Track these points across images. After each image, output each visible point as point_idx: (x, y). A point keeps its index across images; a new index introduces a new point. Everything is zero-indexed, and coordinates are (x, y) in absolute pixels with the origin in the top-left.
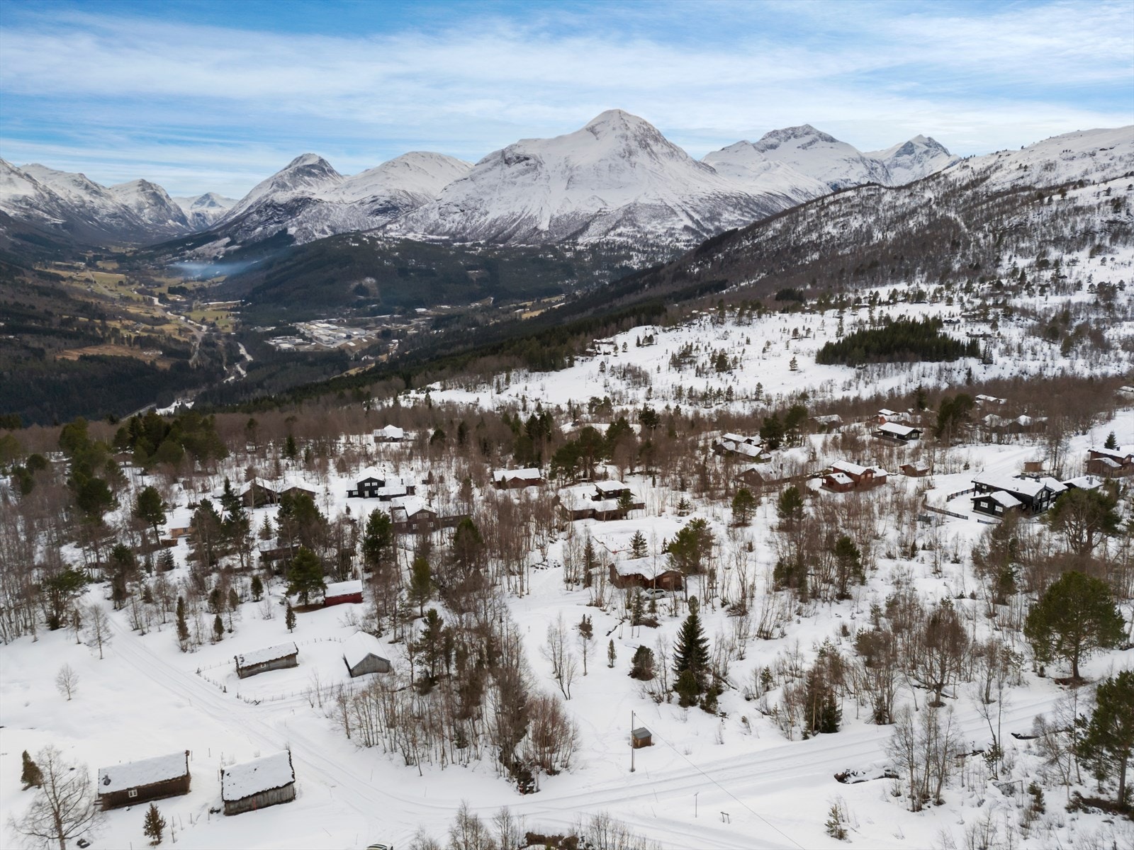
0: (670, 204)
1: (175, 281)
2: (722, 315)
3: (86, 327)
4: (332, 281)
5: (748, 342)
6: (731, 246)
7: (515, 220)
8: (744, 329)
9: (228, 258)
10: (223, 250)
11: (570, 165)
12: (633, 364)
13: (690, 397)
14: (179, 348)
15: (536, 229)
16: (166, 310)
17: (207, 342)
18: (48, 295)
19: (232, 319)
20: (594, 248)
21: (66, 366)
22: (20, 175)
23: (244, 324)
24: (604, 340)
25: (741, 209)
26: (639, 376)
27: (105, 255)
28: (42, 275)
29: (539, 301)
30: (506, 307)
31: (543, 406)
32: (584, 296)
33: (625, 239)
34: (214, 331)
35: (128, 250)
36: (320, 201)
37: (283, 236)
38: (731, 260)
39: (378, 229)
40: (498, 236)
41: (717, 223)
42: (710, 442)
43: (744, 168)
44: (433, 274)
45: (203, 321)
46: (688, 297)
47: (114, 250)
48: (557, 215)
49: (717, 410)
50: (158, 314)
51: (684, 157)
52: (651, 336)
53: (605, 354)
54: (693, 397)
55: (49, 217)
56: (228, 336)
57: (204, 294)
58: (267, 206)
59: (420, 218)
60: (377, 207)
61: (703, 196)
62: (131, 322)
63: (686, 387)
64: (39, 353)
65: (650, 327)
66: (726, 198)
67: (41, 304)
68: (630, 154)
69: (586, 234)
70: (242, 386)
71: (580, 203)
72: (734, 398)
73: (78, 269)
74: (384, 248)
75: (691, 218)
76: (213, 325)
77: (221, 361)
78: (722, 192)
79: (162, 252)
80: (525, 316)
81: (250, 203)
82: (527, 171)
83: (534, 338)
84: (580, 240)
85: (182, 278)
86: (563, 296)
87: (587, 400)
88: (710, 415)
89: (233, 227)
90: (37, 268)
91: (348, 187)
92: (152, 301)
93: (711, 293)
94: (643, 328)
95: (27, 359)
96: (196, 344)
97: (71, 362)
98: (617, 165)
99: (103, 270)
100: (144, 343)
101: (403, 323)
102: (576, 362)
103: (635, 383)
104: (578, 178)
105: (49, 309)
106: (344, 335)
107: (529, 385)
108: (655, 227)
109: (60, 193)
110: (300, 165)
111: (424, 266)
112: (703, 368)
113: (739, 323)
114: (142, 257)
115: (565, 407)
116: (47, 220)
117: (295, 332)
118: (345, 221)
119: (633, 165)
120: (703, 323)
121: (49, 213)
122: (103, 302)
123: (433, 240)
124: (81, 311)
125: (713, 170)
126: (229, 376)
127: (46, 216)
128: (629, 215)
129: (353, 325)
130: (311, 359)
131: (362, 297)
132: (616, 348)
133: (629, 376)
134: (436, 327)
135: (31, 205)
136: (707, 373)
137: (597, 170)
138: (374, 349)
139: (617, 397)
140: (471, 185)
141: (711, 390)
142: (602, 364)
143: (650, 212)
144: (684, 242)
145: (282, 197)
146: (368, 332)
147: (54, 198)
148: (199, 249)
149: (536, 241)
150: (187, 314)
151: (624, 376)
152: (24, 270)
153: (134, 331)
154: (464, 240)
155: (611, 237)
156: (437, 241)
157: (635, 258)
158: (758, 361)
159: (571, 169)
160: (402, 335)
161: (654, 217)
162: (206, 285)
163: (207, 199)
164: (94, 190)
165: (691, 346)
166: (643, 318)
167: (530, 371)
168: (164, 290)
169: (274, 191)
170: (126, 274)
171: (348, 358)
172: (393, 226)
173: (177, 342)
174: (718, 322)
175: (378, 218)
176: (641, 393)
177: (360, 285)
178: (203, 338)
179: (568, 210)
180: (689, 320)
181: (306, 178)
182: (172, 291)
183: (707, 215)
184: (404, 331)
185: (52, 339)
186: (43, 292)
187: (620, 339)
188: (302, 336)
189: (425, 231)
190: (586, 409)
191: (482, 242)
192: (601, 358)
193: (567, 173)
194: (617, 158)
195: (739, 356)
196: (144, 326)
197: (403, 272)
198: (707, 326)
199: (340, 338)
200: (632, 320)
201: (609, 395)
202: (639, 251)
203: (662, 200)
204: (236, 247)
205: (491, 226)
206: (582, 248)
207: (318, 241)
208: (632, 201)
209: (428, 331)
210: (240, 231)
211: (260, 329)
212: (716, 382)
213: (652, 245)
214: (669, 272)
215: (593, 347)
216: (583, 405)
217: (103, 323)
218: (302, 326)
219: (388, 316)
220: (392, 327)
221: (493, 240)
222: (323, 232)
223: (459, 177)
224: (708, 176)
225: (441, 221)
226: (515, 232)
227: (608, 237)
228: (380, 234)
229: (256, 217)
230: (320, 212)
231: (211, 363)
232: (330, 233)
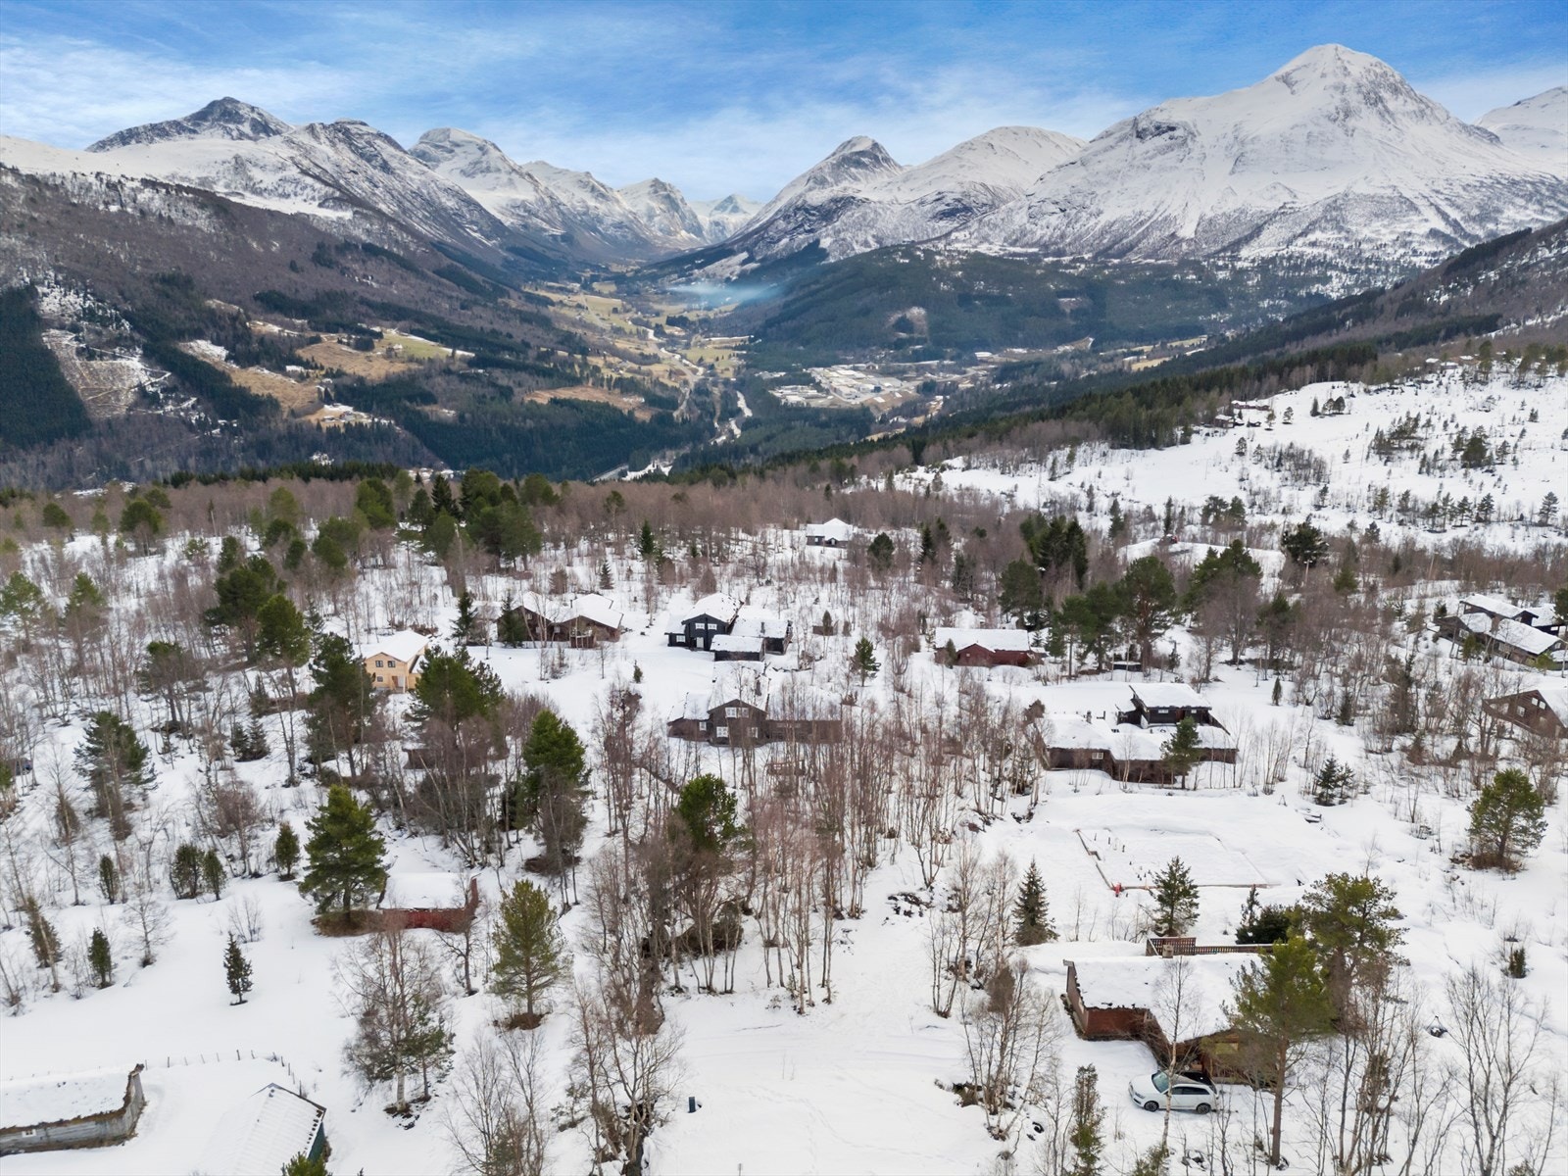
0: (1408, 194)
1: (675, 310)
2: (1486, 368)
3: (564, 363)
4: (866, 312)
5: (1533, 417)
6: (1515, 259)
7: (1142, 223)
8: (1529, 396)
9: (744, 279)
10: (738, 269)
11: (1241, 136)
12: (1299, 445)
13: (1403, 509)
14: (664, 395)
15: (1173, 235)
16: (660, 346)
17: (701, 390)
18: (529, 322)
19: (735, 361)
20: (1265, 265)
21: (534, 410)
22: (521, 175)
23: (748, 366)
24: (1252, 403)
25: (1539, 202)
26: (1308, 465)
27: (603, 275)
28: (530, 298)
29: (1163, 345)
30: (1112, 352)
31: (1123, 506)
32: (1236, 341)
33: (1321, 250)
34: (712, 375)
35: (628, 268)
36: (865, 201)
37: (814, 251)
38: (1511, 283)
39: (939, 239)
40: (1113, 247)
41: (1491, 226)
42: (1431, 607)
43: (1555, 133)
44: (1008, 302)
45: (700, 362)
46: (1422, 341)
47: (615, 268)
48: (1210, 215)
49: (1456, 540)
50: (649, 350)
51: (1442, 116)
52: (1340, 400)
53: (1250, 425)
54: (1407, 509)
55: (547, 227)
56: (726, 382)
57: (707, 327)
58: (798, 209)
59: (999, 222)
60: (942, 207)
61: (1471, 180)
62: (617, 359)
63: (1396, 490)
64: (506, 393)
65: (1342, 384)
66: (1514, 183)
67: (519, 332)
68: (1347, 115)
69: (1254, 243)
70: (734, 450)
71: (1253, 195)
72: (1493, 517)
73: (571, 291)
74: (944, 266)
75: (1445, 216)
76: (712, 367)
77: (712, 415)
78: (1508, 174)
79: (667, 270)
80: (1135, 367)
81: (780, 205)
82: (1170, 148)
83: (1130, 394)
84: (1244, 252)
85: (684, 306)
86: (1204, 338)
87: (1201, 502)
88: (1438, 549)
89: (752, 239)
90: (527, 290)
91: (906, 180)
92: (645, 333)
93: (1467, 335)
94: (1328, 385)
95: (492, 399)
96: (686, 391)
97: (539, 406)
98: (1321, 134)
99: (599, 294)
100: (626, 386)
101: (955, 372)
102: (1194, 437)
103: (1297, 478)
104: (1253, 156)
105: (528, 339)
106: (872, 387)
107: (1105, 470)
108: (1377, 232)
109: (563, 198)
110: (847, 152)
111: (996, 292)
112: (1436, 459)
113: (1519, 384)
114: (644, 278)
115: (1160, 511)
116: (545, 230)
117: (808, 381)
118: (896, 228)
119: (1350, 133)
120: (1445, 380)
121: (548, 222)
122: (589, 334)
123: (1015, 254)
124: (562, 343)
125: (1494, 139)
126: (720, 435)
127: (545, 226)
128: (1334, 213)
129: (886, 373)
130: (824, 418)
131: (903, 335)
132: (1271, 417)
133: (1287, 464)
134: (1000, 380)
135: (529, 211)
136: (1442, 469)
137: (1287, 142)
138: (909, 408)
139: (1259, 500)
140: (1081, 172)
141: (1446, 500)
142: (1242, 441)
143: (1371, 207)
144: (1426, 255)
145: (818, 197)
146: (905, 384)
147: (556, 204)
148: (710, 268)
149: (1172, 254)
150: (684, 352)
151: (1279, 464)
152: (512, 292)
153: (617, 370)
154: (1060, 253)
155: (1299, 247)
156: (1020, 255)
157: (1335, 281)
158: (1552, 453)
159: (1242, 143)
160: (950, 389)
161: (1377, 215)
162: (711, 315)
163: (730, 204)
164: (600, 193)
165: (1417, 420)
166: (1330, 368)
167: (1112, 447)
168: (662, 320)
169: (810, 190)
170: (623, 299)
171: (872, 419)
172: (960, 235)
173: (664, 386)
174: (1475, 380)
175: (942, 223)
176: (1308, 495)
177: (903, 319)
178: (696, 384)
179: (1230, 206)
180: (1417, 374)
181: (853, 170)
182: (671, 322)
183: (1475, 212)
184: (955, 384)
185: (523, 376)
186: (526, 318)
187: (1281, 402)
188: (818, 386)
189: (1005, 240)
190: (1197, 517)
191: (1086, 257)
192: (1242, 432)
193: (1235, 149)
194: (1324, 121)
195: (1512, 442)
196: (630, 365)
197: (965, 299)
198: (1453, 387)
199: (865, 391)
200: (1309, 370)
201: (1244, 497)
202: (1343, 270)
203: (1395, 188)
204: (753, 265)
205: (1103, 233)
206: (1246, 264)
207: (857, 256)
208: (1341, 190)
209: (987, 385)
210: (761, 244)
211: (766, 375)
212: (1460, 486)
213: (1368, 261)
214: (1391, 301)
215: (1229, 413)
216: (1192, 509)
217: (584, 359)
218: (818, 373)
219: (935, 362)
220: (939, 378)
221: (1105, 252)
222: (866, 244)
223: (1063, 160)
224: (1485, 148)
225: (1029, 227)
226: (1139, 241)
227: (1292, 248)
228: (941, 246)
229: (781, 224)
230: (864, 216)
231: (700, 417)
232: (875, 246)
